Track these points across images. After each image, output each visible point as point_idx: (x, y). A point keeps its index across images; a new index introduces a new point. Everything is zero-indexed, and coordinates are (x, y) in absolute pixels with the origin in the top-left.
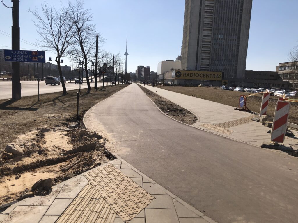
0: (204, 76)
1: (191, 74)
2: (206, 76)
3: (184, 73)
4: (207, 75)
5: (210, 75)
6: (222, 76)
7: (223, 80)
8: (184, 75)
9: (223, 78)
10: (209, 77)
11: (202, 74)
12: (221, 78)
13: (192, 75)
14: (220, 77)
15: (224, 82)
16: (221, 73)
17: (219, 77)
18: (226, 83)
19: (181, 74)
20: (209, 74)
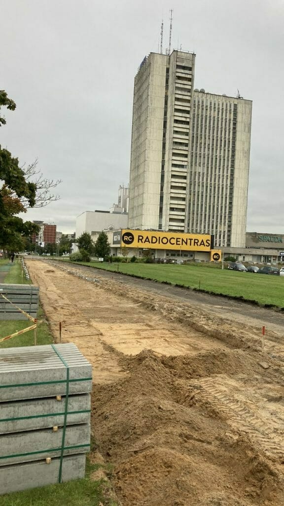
0: (178, 243)
1: (152, 237)
2: (181, 243)
3: (139, 236)
4: (183, 240)
5: (189, 241)
6: (210, 242)
7: (212, 250)
8: (139, 239)
9: (212, 248)
10: (186, 243)
11: (174, 238)
12: (210, 246)
13: (154, 240)
14: (208, 245)
15: (216, 254)
16: (209, 237)
17: (206, 244)
18: (219, 257)
19: (133, 239)
20: (187, 239)
